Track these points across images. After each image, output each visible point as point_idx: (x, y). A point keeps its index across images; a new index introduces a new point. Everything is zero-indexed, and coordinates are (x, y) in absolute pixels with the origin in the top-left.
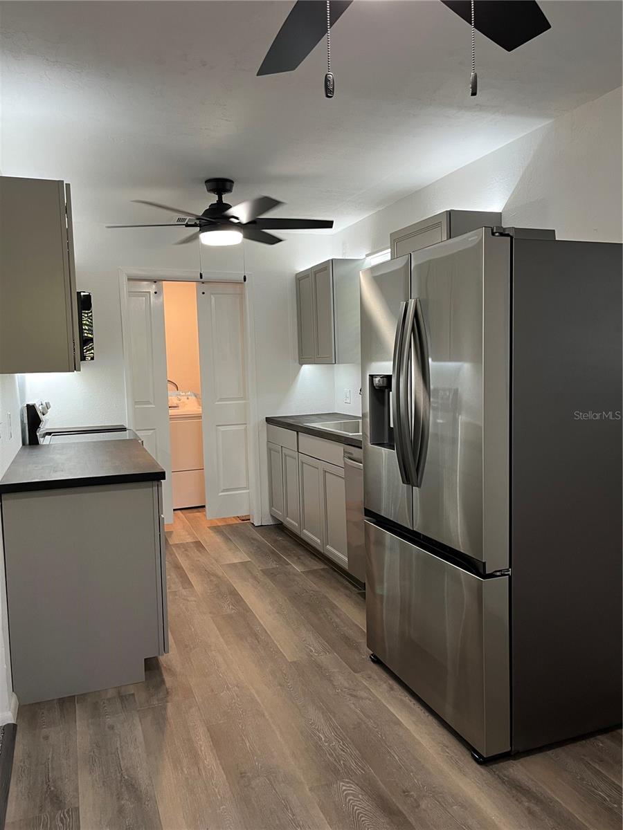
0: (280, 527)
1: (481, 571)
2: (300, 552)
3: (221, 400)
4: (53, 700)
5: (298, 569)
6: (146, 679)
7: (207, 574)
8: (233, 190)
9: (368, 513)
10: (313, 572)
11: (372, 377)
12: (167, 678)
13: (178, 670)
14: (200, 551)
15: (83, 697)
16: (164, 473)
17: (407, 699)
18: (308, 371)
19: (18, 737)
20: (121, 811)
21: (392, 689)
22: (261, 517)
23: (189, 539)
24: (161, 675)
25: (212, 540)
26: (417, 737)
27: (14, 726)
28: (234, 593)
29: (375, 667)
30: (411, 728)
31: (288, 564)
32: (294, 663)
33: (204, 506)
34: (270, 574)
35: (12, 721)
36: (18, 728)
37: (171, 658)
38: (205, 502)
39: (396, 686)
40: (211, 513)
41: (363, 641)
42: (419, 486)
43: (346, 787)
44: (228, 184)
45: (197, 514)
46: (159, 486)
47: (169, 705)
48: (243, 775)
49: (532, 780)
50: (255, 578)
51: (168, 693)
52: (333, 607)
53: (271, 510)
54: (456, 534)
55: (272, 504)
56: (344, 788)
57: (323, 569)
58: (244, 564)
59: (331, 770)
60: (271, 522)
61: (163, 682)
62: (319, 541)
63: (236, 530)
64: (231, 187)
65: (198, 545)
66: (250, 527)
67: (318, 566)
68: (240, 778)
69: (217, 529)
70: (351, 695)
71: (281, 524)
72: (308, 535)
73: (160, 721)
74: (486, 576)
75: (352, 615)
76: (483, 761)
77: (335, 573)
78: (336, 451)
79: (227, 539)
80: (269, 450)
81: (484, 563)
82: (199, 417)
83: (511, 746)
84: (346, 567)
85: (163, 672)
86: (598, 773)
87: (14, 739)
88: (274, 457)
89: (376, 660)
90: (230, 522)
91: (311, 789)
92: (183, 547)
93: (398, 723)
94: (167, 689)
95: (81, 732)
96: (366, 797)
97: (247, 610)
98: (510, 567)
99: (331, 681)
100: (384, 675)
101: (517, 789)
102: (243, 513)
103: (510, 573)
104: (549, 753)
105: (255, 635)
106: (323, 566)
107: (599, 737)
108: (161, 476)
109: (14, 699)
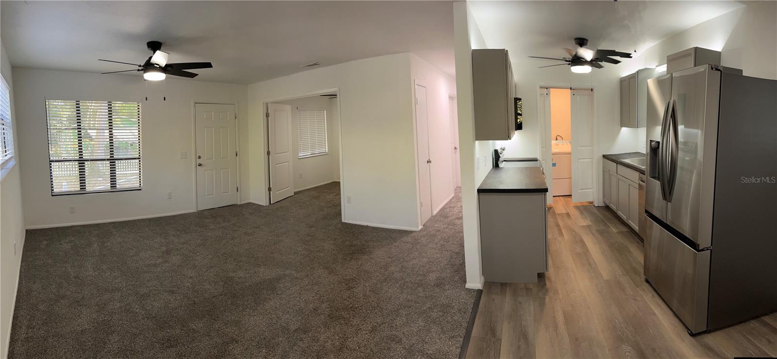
0: (607, 208)
1: (697, 248)
2: (616, 221)
3: (581, 147)
4: (498, 283)
5: (614, 230)
6: (538, 282)
7: (571, 231)
8: (588, 44)
9: (647, 212)
10: (621, 233)
11: (651, 141)
12: (548, 283)
13: (553, 280)
14: (568, 218)
15: (511, 284)
16: (547, 189)
17: (660, 302)
18: (625, 130)
19: (482, 297)
20: (519, 348)
21: (653, 296)
22: (598, 202)
23: (564, 212)
24: (545, 281)
25: (574, 213)
26: (663, 322)
27: (482, 291)
28: (582, 241)
29: (647, 285)
30: (660, 317)
31: (609, 227)
32: (607, 280)
33: (571, 195)
34: (601, 233)
35: (481, 288)
36: (483, 292)
37: (551, 273)
38: (571, 193)
39: (655, 295)
40: (575, 200)
41: (642, 271)
42: (670, 202)
43: (626, 348)
44: (586, 41)
45: (568, 199)
46: (545, 195)
47: (547, 297)
48: (577, 339)
49: (716, 344)
50: (593, 234)
51: (547, 291)
52: (630, 252)
53: (603, 200)
54: (686, 229)
55: (604, 196)
56: (625, 348)
57: (627, 232)
58: (588, 226)
59: (619, 339)
60: (603, 205)
61: (545, 284)
62: (625, 218)
63: (586, 209)
64: (587, 43)
65: (568, 214)
66: (593, 207)
67: (625, 229)
68: (576, 341)
69: (577, 208)
70: (634, 299)
71: (608, 206)
72: (620, 213)
73: (542, 305)
74: (699, 251)
75: (637, 256)
76: (692, 335)
77: (633, 234)
78: (635, 175)
79: (582, 213)
80: (604, 171)
81: (699, 245)
82: (570, 154)
83: (707, 327)
84: (638, 232)
85: (546, 279)
86: (749, 340)
87: (481, 297)
88: (606, 175)
89: (647, 281)
90: (584, 204)
91: (609, 350)
92: (561, 215)
93: (654, 314)
94: (547, 289)
95: (507, 303)
96: (635, 352)
97: (588, 250)
98: (712, 245)
99: (624, 291)
100: (650, 289)
101: (708, 349)
102: (591, 200)
103: (711, 248)
104: (726, 330)
105: (590, 264)
106: (627, 230)
107: (752, 321)
108: (546, 190)
109: (483, 279)
